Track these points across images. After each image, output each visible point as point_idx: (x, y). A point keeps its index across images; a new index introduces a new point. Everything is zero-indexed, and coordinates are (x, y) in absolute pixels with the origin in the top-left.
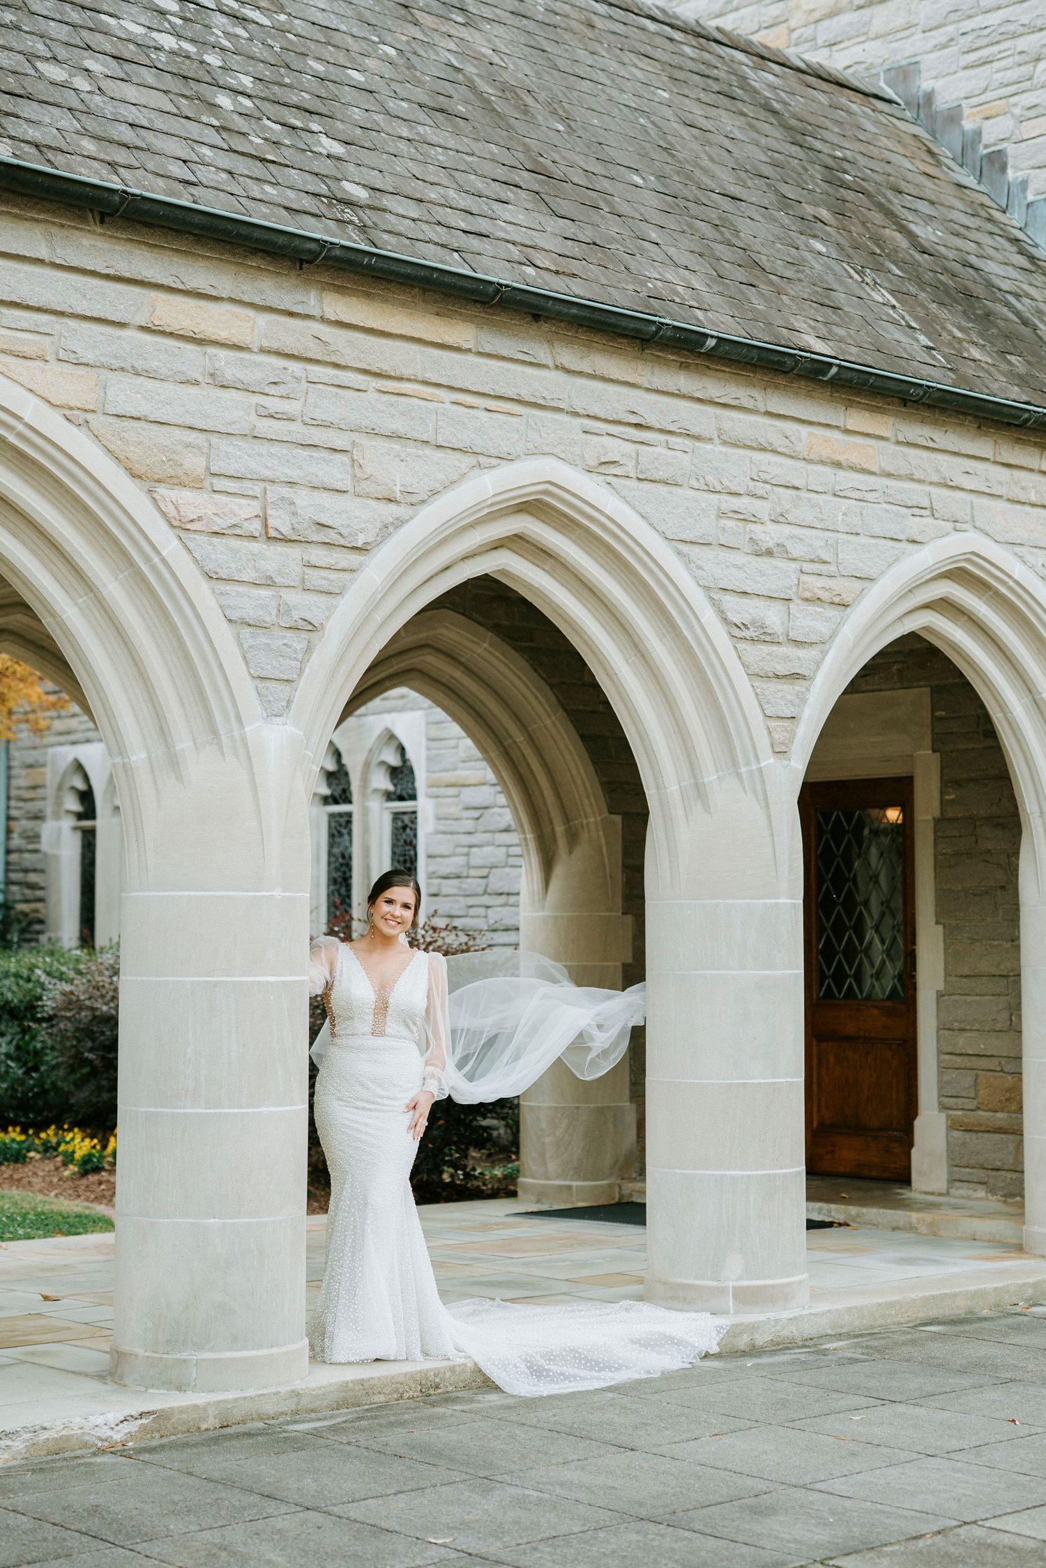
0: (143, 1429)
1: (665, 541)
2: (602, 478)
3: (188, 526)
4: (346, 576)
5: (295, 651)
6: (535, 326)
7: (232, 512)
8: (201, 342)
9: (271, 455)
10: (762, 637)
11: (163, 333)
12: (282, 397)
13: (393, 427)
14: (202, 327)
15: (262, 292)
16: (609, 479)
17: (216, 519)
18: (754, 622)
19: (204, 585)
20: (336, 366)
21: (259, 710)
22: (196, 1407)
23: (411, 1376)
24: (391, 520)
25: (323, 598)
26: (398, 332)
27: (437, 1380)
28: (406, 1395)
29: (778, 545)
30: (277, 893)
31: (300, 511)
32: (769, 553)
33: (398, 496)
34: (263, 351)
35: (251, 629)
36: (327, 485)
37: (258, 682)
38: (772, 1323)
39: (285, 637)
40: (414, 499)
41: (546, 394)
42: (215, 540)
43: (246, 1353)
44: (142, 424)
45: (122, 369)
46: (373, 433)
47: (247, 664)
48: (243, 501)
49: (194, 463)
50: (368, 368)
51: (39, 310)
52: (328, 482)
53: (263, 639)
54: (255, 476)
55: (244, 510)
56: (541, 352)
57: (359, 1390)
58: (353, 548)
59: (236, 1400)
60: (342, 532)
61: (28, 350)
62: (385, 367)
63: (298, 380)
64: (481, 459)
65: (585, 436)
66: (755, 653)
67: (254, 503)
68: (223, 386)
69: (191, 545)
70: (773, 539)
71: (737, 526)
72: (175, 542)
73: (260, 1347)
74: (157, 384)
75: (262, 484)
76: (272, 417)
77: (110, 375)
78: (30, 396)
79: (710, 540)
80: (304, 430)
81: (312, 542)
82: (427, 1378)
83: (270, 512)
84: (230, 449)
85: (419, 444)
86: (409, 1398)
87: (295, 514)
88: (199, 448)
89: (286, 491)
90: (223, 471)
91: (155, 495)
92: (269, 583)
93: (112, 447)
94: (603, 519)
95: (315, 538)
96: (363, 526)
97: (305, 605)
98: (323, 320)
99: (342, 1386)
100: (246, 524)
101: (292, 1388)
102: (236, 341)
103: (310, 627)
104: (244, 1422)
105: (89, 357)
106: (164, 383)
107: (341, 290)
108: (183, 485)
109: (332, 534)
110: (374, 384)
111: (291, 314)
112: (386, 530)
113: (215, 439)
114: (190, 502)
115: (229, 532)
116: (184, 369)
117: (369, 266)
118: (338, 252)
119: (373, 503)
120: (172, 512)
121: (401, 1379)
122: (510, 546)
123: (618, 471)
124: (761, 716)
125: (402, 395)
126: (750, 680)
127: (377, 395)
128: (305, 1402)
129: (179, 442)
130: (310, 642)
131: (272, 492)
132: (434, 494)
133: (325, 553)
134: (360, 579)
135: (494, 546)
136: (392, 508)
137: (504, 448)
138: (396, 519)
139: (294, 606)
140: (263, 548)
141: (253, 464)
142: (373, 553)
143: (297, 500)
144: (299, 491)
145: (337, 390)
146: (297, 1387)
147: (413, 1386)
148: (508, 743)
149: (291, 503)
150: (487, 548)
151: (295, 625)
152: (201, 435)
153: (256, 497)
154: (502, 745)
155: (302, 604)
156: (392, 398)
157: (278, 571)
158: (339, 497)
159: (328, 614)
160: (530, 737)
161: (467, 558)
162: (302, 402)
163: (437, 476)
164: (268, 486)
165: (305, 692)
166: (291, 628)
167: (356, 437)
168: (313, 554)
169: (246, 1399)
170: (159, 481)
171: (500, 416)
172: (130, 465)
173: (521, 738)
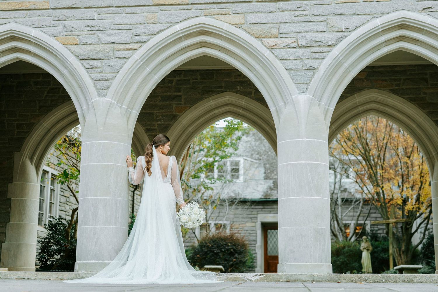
0: (260, 279)
2: (426, 13)
3: (273, 47)
4: (327, 53)
5: (309, 75)
7: (286, 42)
8: (275, 1)
9: (299, 26)
12: (302, 10)
13: (341, 12)
16: (428, 13)
17: (281, 44)
19: (278, 61)
21: (297, 91)
22: (278, 275)
24: (341, 36)
25: (319, 60)
27: (366, 278)
28: (354, 281)
30: (304, 139)
33: (343, 30)
35: (294, 71)
36: (318, 31)
37: (297, 85)
39: (305, 72)
40: (349, 30)
42: (282, 50)
43: (298, 263)
44: (259, 25)
45: (251, 12)
46: (334, 15)
47: (293, 80)
48: (290, 39)
49: (275, 32)
51: (226, 3)
52: (318, 30)
53: (298, 73)
54: (294, 32)
55: (290, 41)
57: (336, 277)
58: (328, 46)
59: (292, 275)
60: (323, 42)
61: (224, 13)
63: (307, 5)
64: (375, 15)
65: (418, 2)
67: (294, 39)
68: (282, 11)
69: (274, 52)
72: (269, 52)
73: (303, 262)
74: (263, 14)
75: (296, 34)
76: (299, 16)
77: (248, 14)
78: (226, 24)
80: (310, 18)
81: (314, 46)
82: (362, 277)
83: (299, 40)
84: (286, 26)
85: (351, 15)
87: (306, 39)
88: (276, 28)
89: (304, 34)
90: (283, 32)
91: (262, 41)
92: (300, 59)
93: (249, 31)
94: (427, 25)
95: (315, 45)
96: (330, 39)
97: (314, 63)
99: (329, 275)
100: (291, 44)
101: (312, 274)
103: (314, 69)
104: (294, 281)
105: (241, 11)
106: (265, 14)
108: (271, 37)
109: (320, 43)
110: (334, 2)
112: (339, 40)
113: (281, 25)
114: (271, 41)
115: (286, 47)
116: (270, 9)
119: (335, 33)
120: (267, 44)
121: (352, 277)
122: (404, 40)
123: (432, 10)
125: (344, 3)
127: (335, 4)
128: (316, 278)
129: (269, 27)
130: (314, 72)
131: (299, 35)
132: (357, 27)
133: (318, 48)
134: (331, 54)
135: (397, 41)
136: (342, 33)
137: (384, 11)
138: (343, 36)
139: (308, 64)
140: (298, 50)
141: (293, 29)
142: (335, 46)
143: (307, 36)
144: (308, 33)
145: (321, 6)
146: (314, 274)
147: (357, 279)
148: (412, 129)
149: (305, 37)
150: (394, 42)
151: (308, 68)
152: (276, 24)
153: (294, 37)
154: (411, 130)
155: (310, 63)
156: (341, 4)
157: (302, 55)
158: (322, 33)
159: (320, 64)
160: (419, 126)
161: (386, 46)
162: (309, 11)
163: (358, 22)
164: (298, 34)
165: (313, 85)
166: (307, 69)
167: (328, 17)
168: (314, 49)
169: (295, 275)
170: (263, 38)
171: (382, 2)
172: (254, 35)
173: (414, 126)
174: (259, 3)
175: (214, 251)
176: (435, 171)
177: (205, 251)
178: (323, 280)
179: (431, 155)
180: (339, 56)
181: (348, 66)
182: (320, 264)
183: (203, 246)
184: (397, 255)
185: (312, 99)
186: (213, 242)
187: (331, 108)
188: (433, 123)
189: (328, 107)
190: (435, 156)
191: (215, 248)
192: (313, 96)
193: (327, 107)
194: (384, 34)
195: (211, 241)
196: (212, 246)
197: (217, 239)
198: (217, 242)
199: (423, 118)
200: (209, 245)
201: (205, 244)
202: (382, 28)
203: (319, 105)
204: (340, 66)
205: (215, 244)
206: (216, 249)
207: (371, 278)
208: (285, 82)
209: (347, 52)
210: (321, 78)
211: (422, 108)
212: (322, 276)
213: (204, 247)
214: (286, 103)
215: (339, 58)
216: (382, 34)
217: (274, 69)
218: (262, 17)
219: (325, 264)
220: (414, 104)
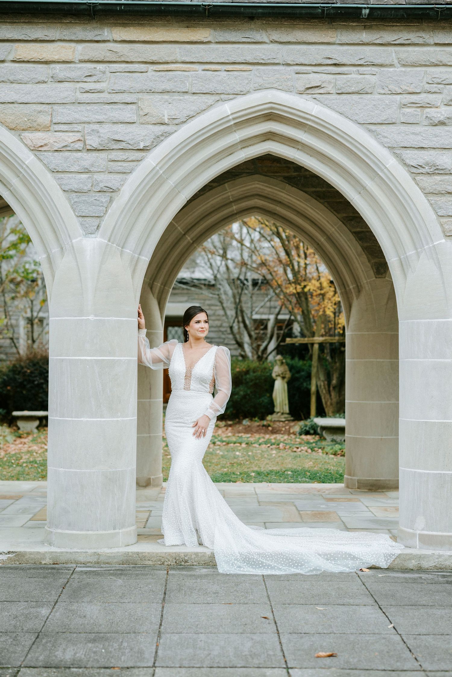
0: (10, 559)
1: (358, 125)
2: (310, 96)
3: (40, 149)
4: (135, 163)
5: (102, 202)
6: (253, 23)
7: (63, 139)
8: (46, 63)
9: (87, 110)
10: (436, 171)
11: (23, 62)
12: (95, 82)
13: (163, 87)
14: (43, 56)
15: (75, 34)
16: (314, 96)
17: (55, 144)
18: (427, 164)
19: (49, 175)
20: (127, 62)
21: (81, 231)
22: (38, 553)
23: (169, 554)
24: (161, 133)
25: (120, 176)
26: (161, 40)
27: (186, 558)
28: (166, 563)
29: (448, 118)
30: (91, 317)
31: (102, 135)
32: (442, 123)
33: (166, 121)
34: (81, 61)
35: (77, 194)
36: (122, 121)
37: (81, 219)
38: (436, 557)
39: (95, 196)
40: (177, 121)
41: (263, 57)
42: (56, 154)
43: (74, 532)
44: (16, 105)
45: (3, 81)
46: (151, 92)
47: (74, 211)
48: (71, 134)
49: (44, 119)
50: (145, 60)
52: (121, 119)
53: (83, 198)
54: (78, 122)
55: (69, 138)
56: (258, 36)
57: (136, 557)
58: (138, 150)
59: (62, 553)
60: (130, 142)
62: (154, 58)
63: (104, 73)
64: (222, 96)
65: (297, 75)
66: (429, 182)
67: (78, 134)
68: (59, 82)
69: (42, 158)
70: (444, 115)
71: (414, 111)
72: (33, 157)
73: (82, 530)
74: (23, 85)
75: (83, 125)
76: (88, 92)
79: (394, 121)
80: (108, 96)
81: (113, 149)
82: (180, 557)
83: (87, 138)
84: (65, 110)
85: (181, 94)
86: (168, 565)
87: (99, 137)
88: (46, 112)
89: (96, 127)
90: (59, 121)
91: (21, 137)
92: (87, 171)
94: (312, 118)
95: (114, 147)
96: (142, 138)
97: (113, 180)
98: (116, 41)
99: (125, 554)
100: (72, 145)
101: (95, 551)
102: (64, 59)
103: (111, 190)
104: (66, 563)
106: (28, 85)
107: (124, 25)
108: (37, 130)
109: (124, 144)
110: (152, 68)
111: (97, 42)
112: (158, 139)
113: (55, 107)
114: (38, 138)
115: (64, 149)
116: (36, 77)
117: (121, 11)
118: (100, 7)
119: (151, 127)
120: (29, 143)
121: (163, 555)
123: (321, 91)
124: (434, 217)
125: (170, 71)
126: (426, 197)
127: (154, 73)
128: (102, 559)
129: (35, 111)
130: (111, 197)
131: (88, 128)
132: (191, 117)
133: (122, 153)
134: (143, 164)
135: (263, 140)
136: (163, 128)
137: (238, 89)
138: (165, 133)
139: (101, 181)
140: (84, 155)
141: (77, 116)
142: (151, 151)
143: (101, 131)
144: (104, 125)
145: (128, 74)
146: (99, 551)
147: (171, 560)
148: (320, 243)
149: (98, 132)
150: (258, 141)
151: (102, 190)
152: (47, 106)
153: (78, 131)
154: (318, 244)
155: (105, 180)
156: (163, 73)
157: (92, 165)
158: (129, 125)
159: (122, 183)
160: (330, 239)
161: (243, 148)
162: (107, 83)
163: (193, 108)
164: (86, 126)
165: (108, 222)
166: (99, 191)
167: (140, 96)
168: (114, 155)
169: (67, 552)
170: (23, 130)
171: (235, 73)
172: (7, 125)
173: (322, 239)
174: (17, 65)
175: (34, 381)
176: (351, 315)
177: (20, 381)
178: (115, 560)
179: (347, 288)
180: (158, 168)
181: (174, 185)
182: (112, 531)
183: (17, 372)
184: (324, 392)
185: (107, 245)
186: (34, 365)
187: (143, 258)
188: (352, 237)
189: (140, 254)
190: (353, 290)
191: (36, 376)
192: (109, 241)
193: (136, 256)
194: (240, 127)
195: (31, 364)
196: (31, 372)
197: (41, 360)
198: (41, 367)
199: (336, 227)
200: (26, 372)
201: (19, 369)
202: (234, 119)
203: (122, 253)
204: (162, 184)
205: (36, 370)
206: (38, 379)
207: (195, 558)
208: (60, 214)
209: (173, 160)
210: (124, 208)
211: (335, 211)
212: (112, 555)
213: (18, 374)
214: (64, 248)
215: (158, 171)
216: (235, 129)
217: (43, 189)
218: (22, 92)
219: (120, 531)
220: (323, 204)
